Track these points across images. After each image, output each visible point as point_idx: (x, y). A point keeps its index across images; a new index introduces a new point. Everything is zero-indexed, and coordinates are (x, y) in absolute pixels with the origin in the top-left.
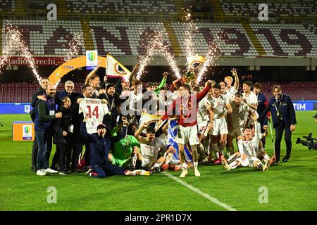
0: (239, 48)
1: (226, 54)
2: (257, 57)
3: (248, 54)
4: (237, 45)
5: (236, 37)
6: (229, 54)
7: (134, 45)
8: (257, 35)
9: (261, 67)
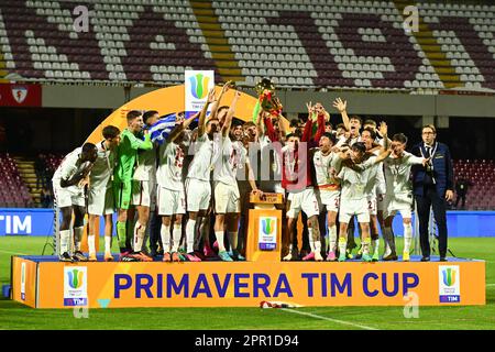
0: (391, 68)
1: (357, 82)
2: (442, 92)
3: (416, 84)
4: (387, 60)
5: (382, 39)
6: (368, 83)
7: (114, 52)
8: (436, 33)
9: (452, 119)
